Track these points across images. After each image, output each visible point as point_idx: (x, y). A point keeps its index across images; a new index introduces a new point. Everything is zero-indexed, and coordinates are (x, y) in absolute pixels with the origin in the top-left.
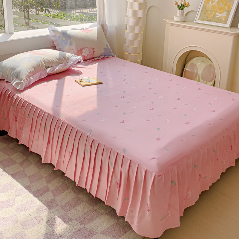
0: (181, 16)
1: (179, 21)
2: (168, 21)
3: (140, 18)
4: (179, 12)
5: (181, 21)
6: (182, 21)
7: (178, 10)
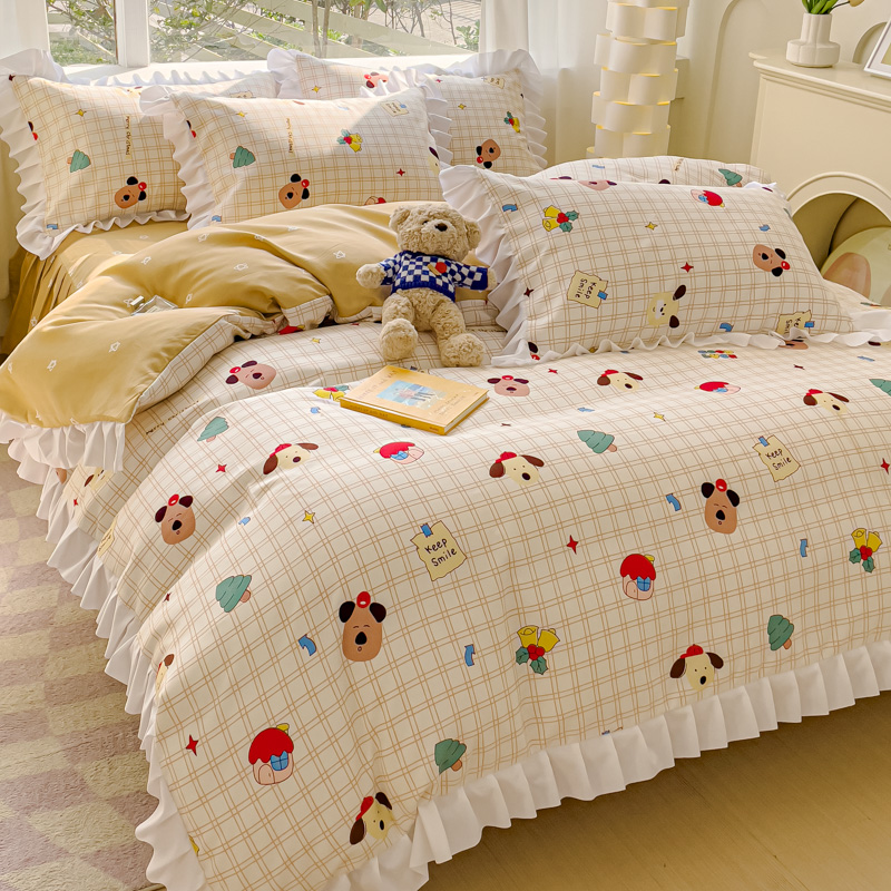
0: (815, 41)
1: (800, 62)
2: (760, 61)
3: (654, 42)
4: (809, 20)
5: (810, 64)
6: (816, 63)
7: (806, 15)
